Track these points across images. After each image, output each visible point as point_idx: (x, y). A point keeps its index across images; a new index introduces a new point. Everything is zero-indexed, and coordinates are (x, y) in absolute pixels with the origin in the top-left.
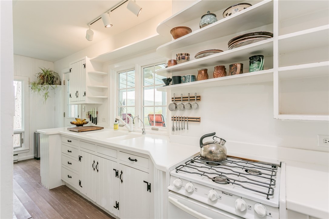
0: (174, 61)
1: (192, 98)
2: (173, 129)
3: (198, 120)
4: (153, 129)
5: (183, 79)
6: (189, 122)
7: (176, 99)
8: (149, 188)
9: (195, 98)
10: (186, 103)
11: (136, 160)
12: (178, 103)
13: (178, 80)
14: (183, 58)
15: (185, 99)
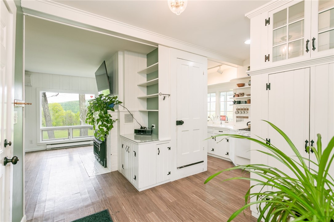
0: (238, 95)
1: (245, 109)
2: (237, 121)
3: (247, 117)
4: (225, 122)
5: (241, 102)
6: (244, 119)
7: (238, 109)
8: (228, 141)
9: (246, 109)
10: (242, 111)
11: (222, 132)
12: (239, 111)
13: (239, 102)
14: (242, 95)
15: (242, 109)
